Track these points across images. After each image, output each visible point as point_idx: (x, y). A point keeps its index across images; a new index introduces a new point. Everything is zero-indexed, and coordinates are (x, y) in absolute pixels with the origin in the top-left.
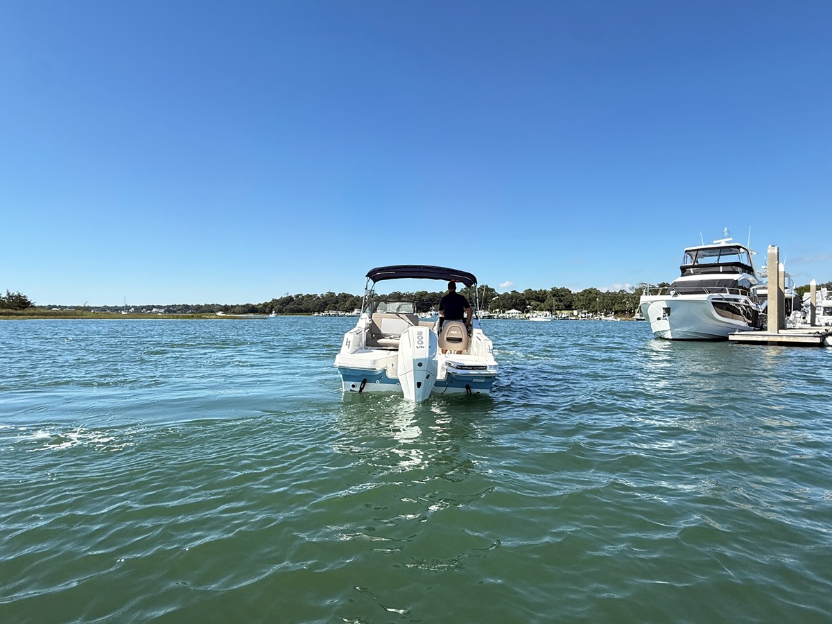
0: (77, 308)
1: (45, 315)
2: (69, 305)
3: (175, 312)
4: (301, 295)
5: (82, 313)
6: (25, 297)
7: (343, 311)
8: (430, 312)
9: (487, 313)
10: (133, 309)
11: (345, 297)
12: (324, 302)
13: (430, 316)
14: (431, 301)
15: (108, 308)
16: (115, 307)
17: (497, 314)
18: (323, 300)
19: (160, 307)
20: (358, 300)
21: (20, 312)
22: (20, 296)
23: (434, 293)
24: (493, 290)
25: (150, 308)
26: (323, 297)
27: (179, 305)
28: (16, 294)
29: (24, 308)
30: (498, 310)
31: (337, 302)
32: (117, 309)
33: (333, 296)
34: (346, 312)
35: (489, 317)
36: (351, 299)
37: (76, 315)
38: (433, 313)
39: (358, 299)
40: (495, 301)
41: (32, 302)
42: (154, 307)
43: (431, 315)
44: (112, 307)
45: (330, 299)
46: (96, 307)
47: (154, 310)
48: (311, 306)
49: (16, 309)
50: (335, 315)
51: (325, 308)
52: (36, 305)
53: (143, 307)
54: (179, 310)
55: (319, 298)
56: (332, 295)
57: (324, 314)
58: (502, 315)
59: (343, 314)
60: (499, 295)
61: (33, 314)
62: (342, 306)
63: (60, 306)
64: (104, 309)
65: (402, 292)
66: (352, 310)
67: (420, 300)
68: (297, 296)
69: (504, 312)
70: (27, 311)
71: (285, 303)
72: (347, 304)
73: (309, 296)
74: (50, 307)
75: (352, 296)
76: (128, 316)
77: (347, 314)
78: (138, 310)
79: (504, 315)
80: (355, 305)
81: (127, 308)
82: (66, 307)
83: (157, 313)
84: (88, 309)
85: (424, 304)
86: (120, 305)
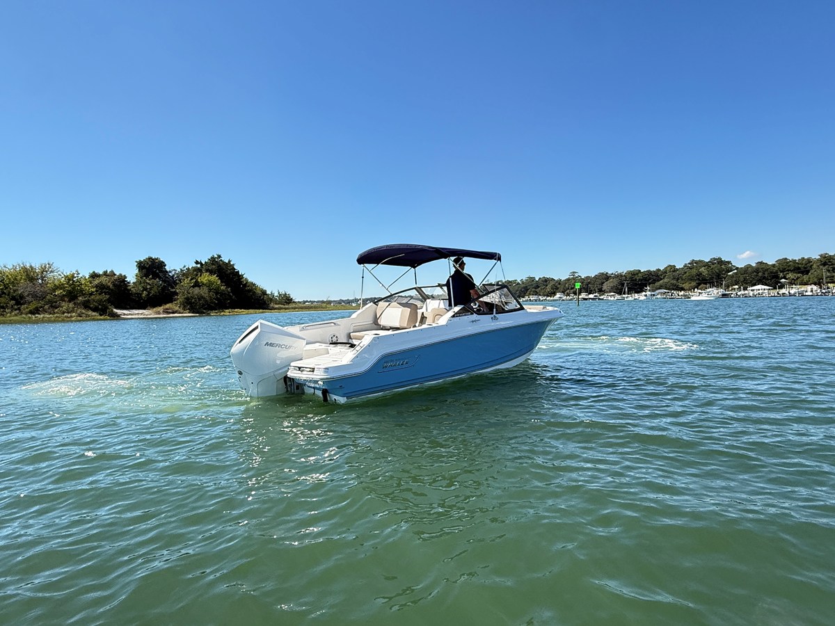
0: (323, 302)
1: (302, 308)
2: (316, 300)
4: (501, 281)
7: (544, 295)
8: (644, 293)
9: (721, 291)
11: (546, 281)
12: (524, 288)
14: (646, 280)
15: (343, 301)
17: (736, 291)
20: (559, 284)
21: (287, 306)
22: (286, 294)
23: (648, 271)
24: (729, 262)
26: (523, 283)
28: (283, 293)
29: (289, 303)
30: (737, 287)
31: (537, 287)
32: (349, 302)
33: (533, 281)
34: (548, 296)
35: (724, 295)
36: (552, 283)
38: (648, 293)
39: (559, 282)
40: (732, 276)
43: (646, 296)
45: (530, 284)
46: (334, 301)
49: (284, 305)
50: (536, 301)
51: (525, 294)
52: (296, 300)
55: (518, 284)
56: (532, 279)
57: (524, 299)
58: (742, 292)
59: (544, 298)
60: (737, 268)
61: (294, 308)
62: (543, 291)
63: (310, 301)
64: (340, 302)
66: (554, 294)
67: (632, 279)
68: (497, 283)
69: (745, 289)
70: (291, 306)
72: (549, 289)
73: (509, 282)
74: (305, 302)
75: (553, 279)
77: (549, 298)
79: (746, 292)
80: (558, 288)
82: (314, 301)
84: (329, 302)
85: (636, 285)
86: (351, 298)
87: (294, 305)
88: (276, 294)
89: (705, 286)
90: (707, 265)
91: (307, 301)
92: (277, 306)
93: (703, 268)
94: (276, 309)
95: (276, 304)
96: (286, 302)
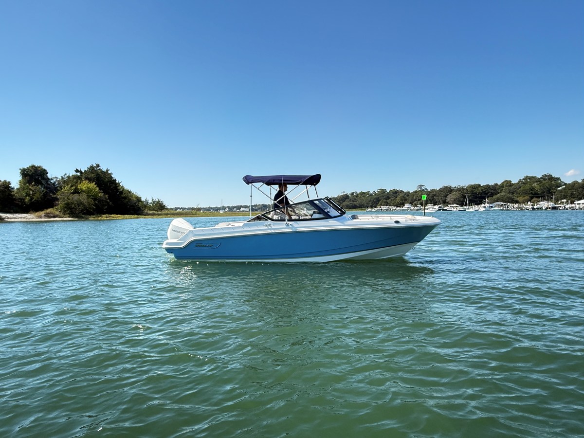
0: (193, 209)
1: (174, 214)
2: (186, 207)
3: (256, 210)
4: (356, 192)
5: (196, 213)
6: (162, 202)
7: (394, 206)
8: (483, 205)
9: (551, 204)
10: (227, 209)
11: (396, 193)
12: (376, 199)
13: (484, 209)
14: (485, 194)
15: (212, 208)
16: (216, 207)
17: (564, 204)
18: (375, 196)
19: (246, 207)
20: (408, 196)
21: (160, 213)
22: (159, 201)
23: (488, 186)
24: (558, 179)
25: (239, 207)
26: (375, 194)
27: (259, 205)
28: (157, 200)
29: (161, 210)
30: (565, 201)
31: (388, 198)
32: (217, 209)
33: (384, 192)
34: (398, 206)
35: (554, 208)
36: (401, 195)
37: (192, 214)
38: (487, 205)
39: (408, 194)
40: (561, 191)
41: (166, 205)
42: (241, 206)
43: (485, 207)
44: (214, 208)
45: (381, 195)
46: (203, 208)
47: (242, 209)
48: (364, 202)
49: (157, 211)
50: (387, 210)
51: (377, 204)
52: (168, 207)
53: (234, 207)
54: (259, 209)
55: (371, 195)
56: (383, 191)
57: (376, 209)
58: (570, 205)
59: (394, 208)
60: (565, 184)
61: (167, 214)
62: (393, 202)
63: (182, 208)
64: (209, 209)
65: (453, 186)
66: (403, 204)
67: (472, 193)
68: (352, 194)
69: (572, 203)
70: (164, 212)
71: (341, 200)
72: (398, 200)
73: (362, 193)
74: (176, 209)
75: (402, 192)
76: (226, 215)
77: (398, 208)
78: (231, 209)
79: (573, 205)
80: (406, 200)
81: (224, 208)
82: (185, 208)
83: (243, 211)
84: (199, 209)
85: (476, 197)
86: (219, 206)
87: (166, 212)
88: (150, 201)
89: (537, 199)
90: (538, 181)
91: (179, 208)
92: (151, 212)
93: (536, 184)
94: (149, 214)
95: (150, 210)
96: (159, 209)
